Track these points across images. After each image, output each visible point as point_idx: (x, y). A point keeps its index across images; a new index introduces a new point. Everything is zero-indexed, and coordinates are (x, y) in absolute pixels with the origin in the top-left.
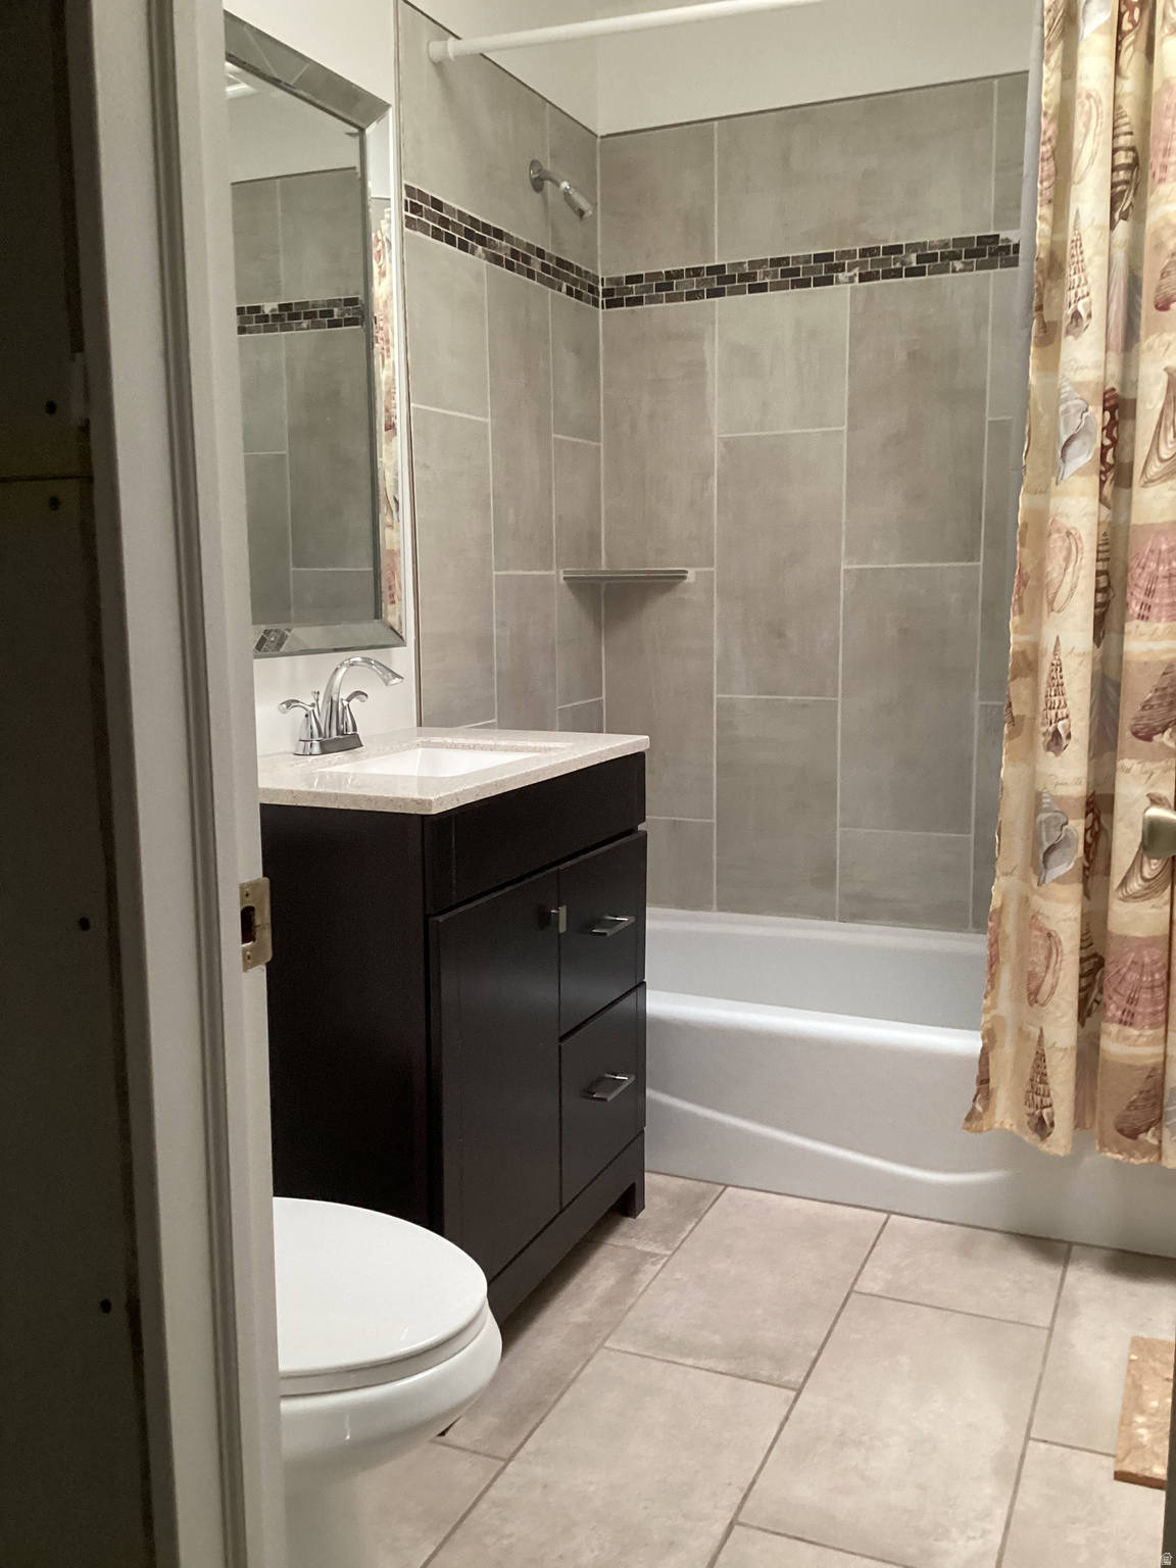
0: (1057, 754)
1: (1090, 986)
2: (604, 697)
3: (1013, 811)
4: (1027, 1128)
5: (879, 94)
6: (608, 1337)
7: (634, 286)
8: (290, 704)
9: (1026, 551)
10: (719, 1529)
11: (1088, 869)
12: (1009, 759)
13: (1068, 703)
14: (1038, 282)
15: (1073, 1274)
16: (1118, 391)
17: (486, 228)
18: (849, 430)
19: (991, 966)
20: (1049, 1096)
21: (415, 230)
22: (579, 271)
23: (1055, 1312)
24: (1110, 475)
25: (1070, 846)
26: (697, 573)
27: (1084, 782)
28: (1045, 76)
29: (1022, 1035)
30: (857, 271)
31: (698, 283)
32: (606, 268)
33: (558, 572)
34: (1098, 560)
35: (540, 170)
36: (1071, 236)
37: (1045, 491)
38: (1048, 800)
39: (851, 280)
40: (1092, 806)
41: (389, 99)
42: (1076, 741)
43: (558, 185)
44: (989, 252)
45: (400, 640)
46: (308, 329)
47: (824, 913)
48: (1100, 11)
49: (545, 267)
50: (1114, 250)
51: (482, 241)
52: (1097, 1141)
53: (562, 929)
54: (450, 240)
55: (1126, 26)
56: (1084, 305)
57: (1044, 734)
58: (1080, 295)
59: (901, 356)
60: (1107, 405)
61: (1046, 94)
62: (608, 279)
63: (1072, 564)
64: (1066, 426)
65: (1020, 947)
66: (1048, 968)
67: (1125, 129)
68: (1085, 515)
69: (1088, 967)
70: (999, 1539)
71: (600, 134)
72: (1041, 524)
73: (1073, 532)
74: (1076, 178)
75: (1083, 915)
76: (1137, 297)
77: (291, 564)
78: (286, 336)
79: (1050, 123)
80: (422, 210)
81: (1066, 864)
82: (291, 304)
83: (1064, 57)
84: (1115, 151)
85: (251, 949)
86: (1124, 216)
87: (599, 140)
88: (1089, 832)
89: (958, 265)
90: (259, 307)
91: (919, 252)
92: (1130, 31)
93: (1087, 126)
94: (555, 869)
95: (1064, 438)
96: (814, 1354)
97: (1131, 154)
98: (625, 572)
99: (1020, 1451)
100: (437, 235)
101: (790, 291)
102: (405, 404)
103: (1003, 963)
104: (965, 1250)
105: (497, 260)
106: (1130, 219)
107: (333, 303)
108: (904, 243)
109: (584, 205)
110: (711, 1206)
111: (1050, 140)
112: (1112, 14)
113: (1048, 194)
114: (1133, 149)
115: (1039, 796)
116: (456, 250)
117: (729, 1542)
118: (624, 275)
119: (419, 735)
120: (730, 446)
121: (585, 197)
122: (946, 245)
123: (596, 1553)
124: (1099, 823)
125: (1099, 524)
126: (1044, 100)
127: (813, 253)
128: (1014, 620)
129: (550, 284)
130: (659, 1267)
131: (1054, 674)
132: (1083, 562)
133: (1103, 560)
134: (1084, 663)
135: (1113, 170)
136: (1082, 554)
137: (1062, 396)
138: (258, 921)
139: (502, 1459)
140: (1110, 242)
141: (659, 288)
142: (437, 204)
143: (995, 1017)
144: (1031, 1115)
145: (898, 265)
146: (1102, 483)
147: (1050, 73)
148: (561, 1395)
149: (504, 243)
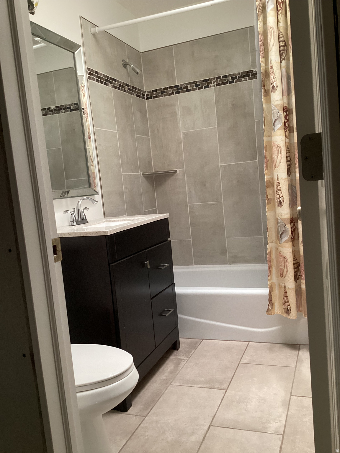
0: (281, 207)
1: (297, 271)
2: (157, 208)
3: (271, 224)
4: (284, 312)
5: (217, 35)
6: (172, 381)
7: (154, 93)
8: (66, 211)
9: (267, 153)
10: (206, 428)
11: (293, 238)
12: (268, 210)
13: (282, 193)
14: (263, 79)
15: (301, 352)
16: (287, 107)
17: (111, 79)
18: (218, 127)
19: (269, 268)
20: (289, 302)
21: (91, 80)
22: (139, 90)
23: (297, 363)
24: (288, 130)
25: (287, 232)
26: (179, 170)
27: (289, 214)
28: (259, 24)
29: (280, 287)
30: (215, 83)
31: (172, 90)
32: (147, 88)
33: (141, 174)
34: (286, 153)
35: (125, 62)
36: (270, 66)
37: (271, 136)
38: (280, 220)
39: (214, 86)
40: (292, 221)
41: (81, 44)
42: (286, 203)
43: (130, 66)
44: (251, 75)
45: (97, 193)
46: (64, 112)
47: (224, 263)
48: (271, 5)
49: (129, 89)
50: (282, 69)
51: (110, 82)
52: (303, 314)
53: (149, 267)
54: (101, 82)
55: (279, 8)
56: (275, 84)
57: (277, 202)
58: (274, 81)
59: (230, 105)
60: (285, 110)
61: (259, 28)
62: (147, 91)
63: (279, 154)
64: (274, 117)
65: (277, 262)
66: (285, 267)
67: (281, 36)
68: (282, 141)
69: (296, 266)
70: (284, 422)
71: (141, 52)
72: (270, 145)
73: (279, 146)
74: (270, 50)
75: (293, 251)
76: (290, 81)
77: (65, 179)
78: (58, 115)
79: (261, 36)
80: (93, 74)
81: (287, 237)
82: (59, 106)
83: (263, 17)
84: (279, 42)
85: (57, 257)
86: (284, 59)
87: (141, 54)
88: (292, 228)
89: (243, 79)
90: (50, 108)
91: (232, 77)
92: (280, 10)
93: (271, 36)
94: (145, 251)
95: (274, 120)
96: (230, 380)
97: (284, 42)
98: (159, 172)
99: (289, 399)
100: (97, 81)
101: (198, 90)
102: (92, 128)
103: (273, 267)
104: (271, 350)
105: (115, 87)
106: (286, 60)
107: (71, 105)
108: (227, 75)
109: (138, 71)
110: (199, 345)
111: (262, 40)
112: (275, 5)
113: (263, 55)
114: (284, 41)
115: (277, 219)
116: (103, 85)
117: (209, 431)
118: (152, 90)
119: (104, 219)
120: (185, 134)
121: (139, 69)
122: (239, 74)
123: (172, 437)
124: (295, 226)
125: (286, 143)
126: (259, 30)
127: (203, 79)
128: (266, 172)
129: (131, 93)
130: (185, 362)
131: (278, 185)
132: (282, 153)
133: (288, 153)
134: (286, 181)
135: (279, 47)
136: (282, 151)
137: (272, 109)
138: (58, 249)
139: (144, 416)
140: (281, 67)
141: (162, 93)
142: (97, 72)
143: (272, 282)
144: (285, 309)
145: (227, 81)
146: (285, 132)
147: (260, 23)
148: (160, 398)
149: (117, 83)
